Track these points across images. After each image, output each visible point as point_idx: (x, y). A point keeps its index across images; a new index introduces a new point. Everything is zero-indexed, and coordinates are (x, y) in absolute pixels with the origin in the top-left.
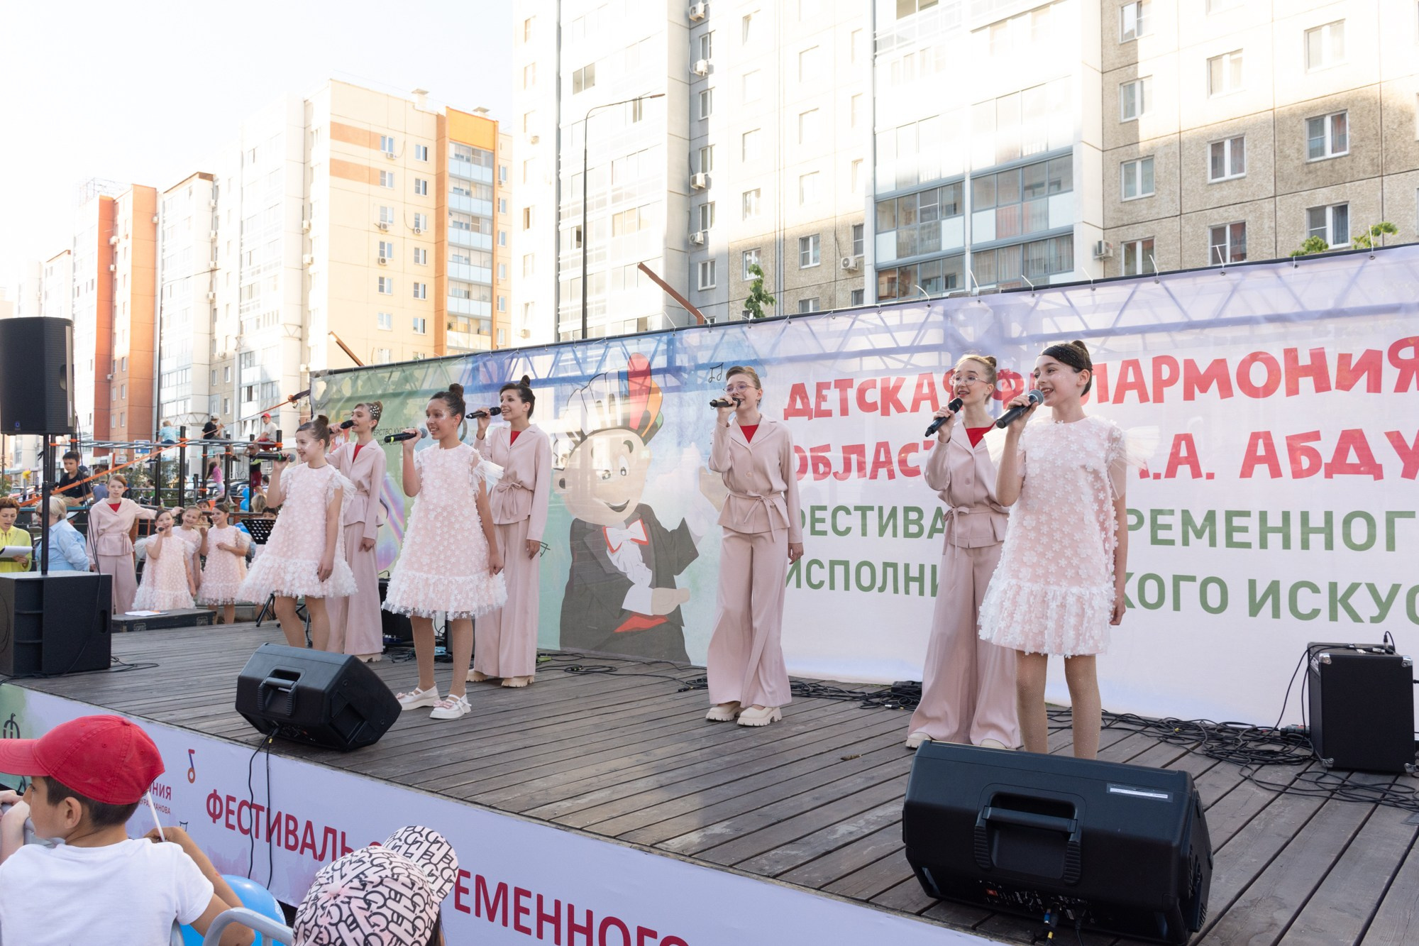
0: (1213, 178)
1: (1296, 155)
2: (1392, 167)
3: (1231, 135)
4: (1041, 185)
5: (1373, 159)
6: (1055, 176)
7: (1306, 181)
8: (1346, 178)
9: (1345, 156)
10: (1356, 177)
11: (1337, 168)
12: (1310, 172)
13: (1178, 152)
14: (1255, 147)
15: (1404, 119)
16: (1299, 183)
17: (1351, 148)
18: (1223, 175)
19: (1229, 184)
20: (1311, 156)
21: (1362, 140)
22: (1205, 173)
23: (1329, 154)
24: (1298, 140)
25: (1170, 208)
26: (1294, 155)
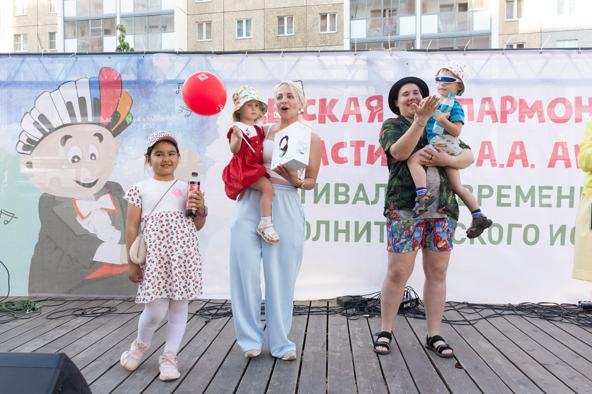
0: (238, 36)
1: (273, 32)
2: (310, 43)
3: (246, 18)
4: (156, 27)
5: (303, 39)
6: (164, 23)
7: (277, 44)
8: (293, 45)
9: (293, 36)
10: (296, 46)
11: (289, 40)
12: (278, 41)
13: (223, 21)
14: (256, 25)
15: (315, 24)
16: (274, 45)
17: (295, 33)
18: (242, 36)
19: (245, 40)
20: (279, 34)
21: (299, 30)
22: (235, 34)
23: (286, 34)
24: (274, 25)
25: (219, 48)
26: (272, 32)
